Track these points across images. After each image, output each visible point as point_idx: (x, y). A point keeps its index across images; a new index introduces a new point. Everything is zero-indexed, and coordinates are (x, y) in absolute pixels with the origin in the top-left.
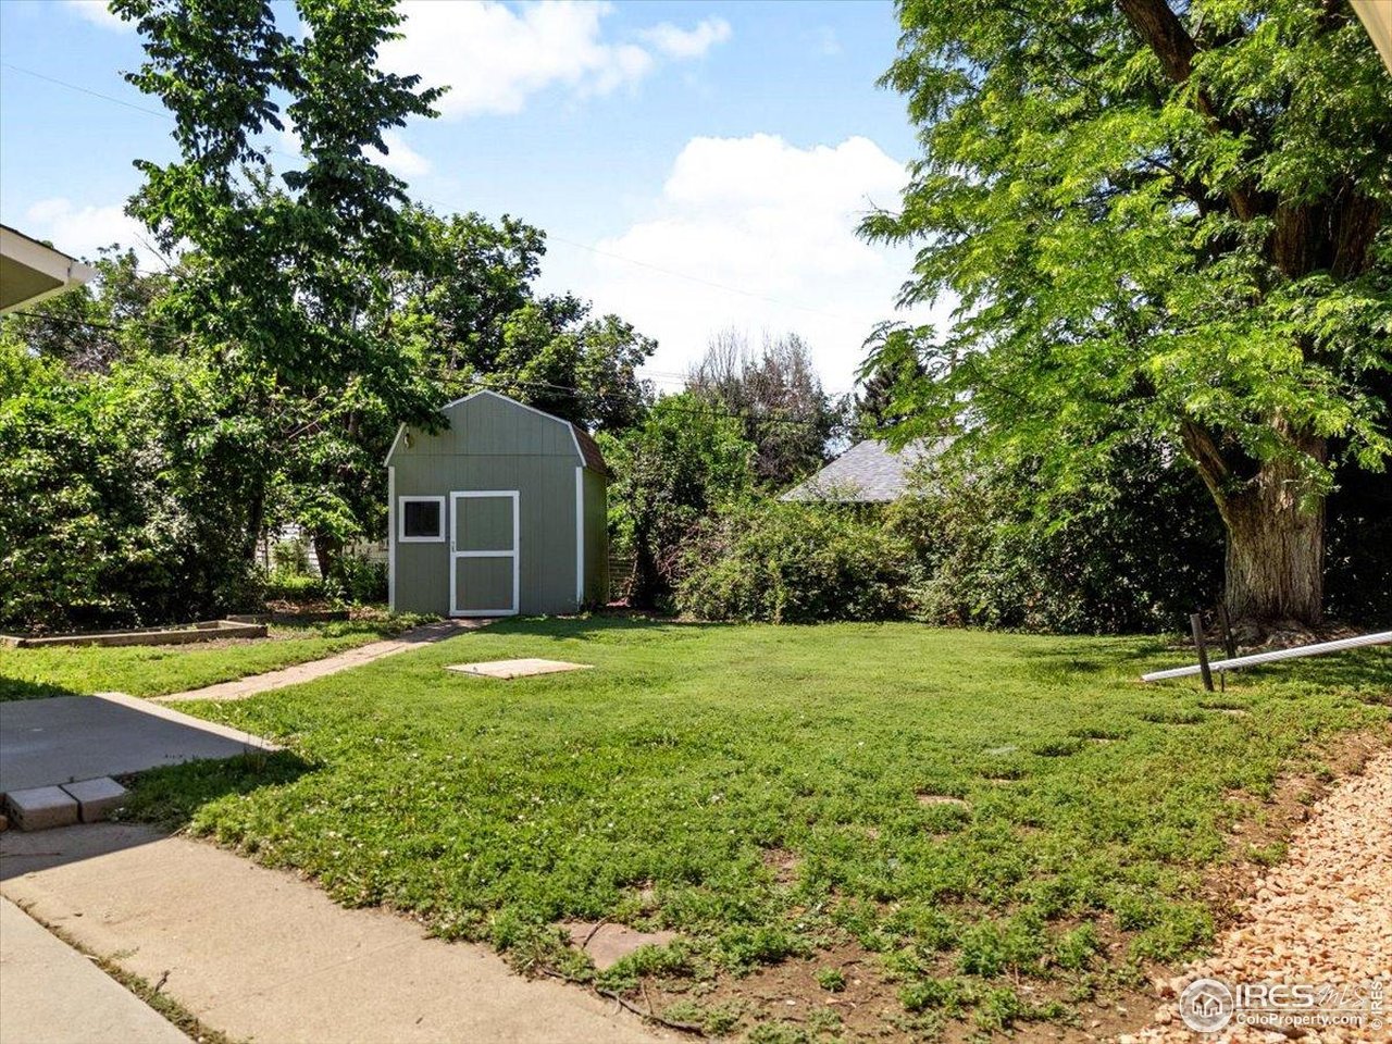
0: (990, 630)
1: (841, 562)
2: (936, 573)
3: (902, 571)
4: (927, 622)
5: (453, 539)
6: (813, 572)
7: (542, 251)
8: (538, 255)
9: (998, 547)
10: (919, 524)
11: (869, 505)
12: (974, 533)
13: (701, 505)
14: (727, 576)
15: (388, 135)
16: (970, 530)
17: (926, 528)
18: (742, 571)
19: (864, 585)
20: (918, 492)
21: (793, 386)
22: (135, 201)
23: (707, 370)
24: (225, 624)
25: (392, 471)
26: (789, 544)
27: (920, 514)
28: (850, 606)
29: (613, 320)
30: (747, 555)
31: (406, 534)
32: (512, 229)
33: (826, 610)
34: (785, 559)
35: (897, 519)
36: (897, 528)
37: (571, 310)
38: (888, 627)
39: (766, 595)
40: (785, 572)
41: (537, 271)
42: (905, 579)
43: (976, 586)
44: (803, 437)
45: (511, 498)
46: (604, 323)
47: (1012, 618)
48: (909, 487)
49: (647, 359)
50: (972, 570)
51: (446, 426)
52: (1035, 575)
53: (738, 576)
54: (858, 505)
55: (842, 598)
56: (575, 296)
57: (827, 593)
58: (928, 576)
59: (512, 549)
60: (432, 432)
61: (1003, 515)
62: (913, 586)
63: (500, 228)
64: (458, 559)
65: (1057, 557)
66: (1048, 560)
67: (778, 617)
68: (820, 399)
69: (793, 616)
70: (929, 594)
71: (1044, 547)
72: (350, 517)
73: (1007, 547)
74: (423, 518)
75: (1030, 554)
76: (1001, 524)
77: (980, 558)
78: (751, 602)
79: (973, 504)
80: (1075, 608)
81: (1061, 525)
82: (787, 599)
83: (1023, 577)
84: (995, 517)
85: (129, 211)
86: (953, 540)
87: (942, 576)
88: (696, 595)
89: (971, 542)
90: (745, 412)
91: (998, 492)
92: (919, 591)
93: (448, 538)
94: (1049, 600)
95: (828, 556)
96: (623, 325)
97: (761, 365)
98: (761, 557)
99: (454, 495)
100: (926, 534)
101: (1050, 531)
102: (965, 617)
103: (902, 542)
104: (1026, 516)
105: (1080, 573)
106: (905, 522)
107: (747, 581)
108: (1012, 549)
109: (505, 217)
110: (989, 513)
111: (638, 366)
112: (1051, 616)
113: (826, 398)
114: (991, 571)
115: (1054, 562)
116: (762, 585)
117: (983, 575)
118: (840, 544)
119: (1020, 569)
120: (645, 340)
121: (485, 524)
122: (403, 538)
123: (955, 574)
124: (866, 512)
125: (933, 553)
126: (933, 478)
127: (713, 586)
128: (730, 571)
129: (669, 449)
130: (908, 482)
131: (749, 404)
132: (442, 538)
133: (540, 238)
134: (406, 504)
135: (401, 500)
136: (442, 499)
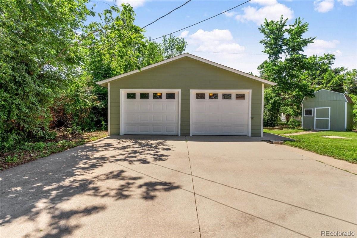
5: (315, 116)
7: (334, 59)
8: (333, 60)
15: (304, 48)
22: (258, 67)
24: (275, 127)
25: (302, 105)
29: (354, 70)
31: (305, 115)
32: (326, 56)
37: (342, 69)
41: (333, 63)
45: (329, 109)
46: (352, 71)
51: (314, 96)
56: (344, 66)
59: (328, 118)
60: (312, 97)
63: (323, 56)
64: (316, 120)
72: (293, 112)
74: (309, 112)
85: (258, 69)
99: (315, 108)
109: (324, 54)
121: (324, 113)
132: (313, 116)
133: (334, 56)
134: (305, 110)
135: (304, 109)
136: (313, 109)
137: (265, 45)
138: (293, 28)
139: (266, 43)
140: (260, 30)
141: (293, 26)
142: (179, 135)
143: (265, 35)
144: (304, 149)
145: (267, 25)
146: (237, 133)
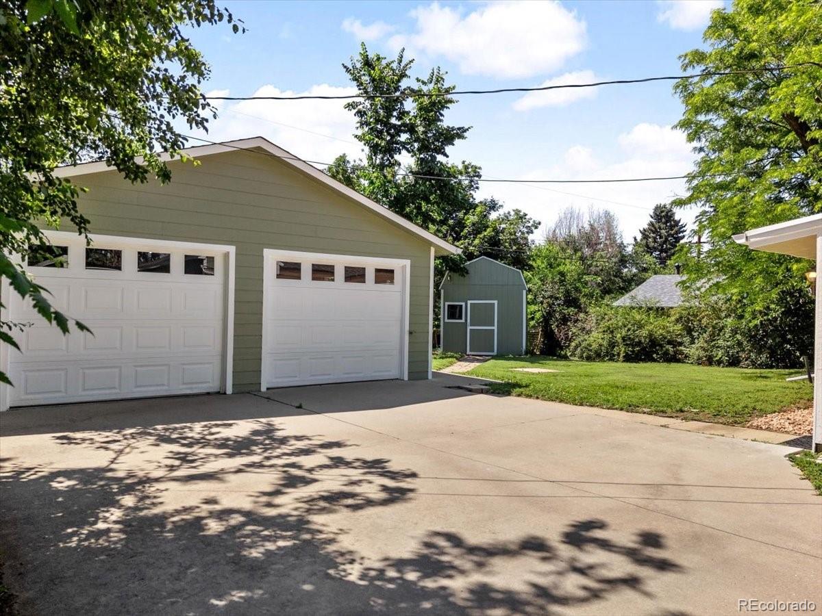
0: (723, 367)
1: (650, 335)
2: (696, 341)
3: (679, 340)
4: (692, 363)
5: (469, 321)
6: (637, 340)
7: (479, 176)
8: (478, 179)
9: (728, 330)
10: (688, 319)
11: (663, 309)
12: (716, 324)
13: (580, 309)
14: (595, 341)
15: (448, 149)
16: (715, 322)
17: (692, 321)
18: (602, 339)
19: (661, 346)
20: (687, 304)
21: (606, 239)
23: (557, 231)
25: (442, 291)
26: (625, 326)
27: (689, 314)
28: (655, 356)
29: (517, 212)
30: (604, 331)
31: (448, 319)
32: (466, 167)
33: (643, 357)
34: (624, 333)
35: (677, 316)
36: (677, 321)
37: (493, 206)
38: (673, 365)
39: (615, 349)
40: (624, 339)
41: (477, 188)
42: (681, 344)
43: (718, 347)
44: (612, 268)
45: (494, 304)
46: (512, 213)
47: (734, 362)
48: (683, 302)
49: (535, 231)
50: (714, 340)
51: (467, 273)
52: (745, 343)
53: (600, 341)
54: (658, 309)
55: (651, 352)
56: (496, 198)
57: (644, 349)
58: (692, 342)
59: (494, 326)
61: (730, 315)
62: (685, 347)
64: (471, 330)
65: (756, 335)
66: (752, 337)
67: (621, 358)
68: (622, 246)
69: (628, 359)
70: (693, 351)
71: (749, 330)
73: (732, 330)
74: (455, 312)
75: (743, 334)
76: (729, 320)
77: (719, 335)
78: (607, 352)
79: (716, 311)
80: (764, 357)
81: (757, 322)
82: (625, 352)
83: (740, 344)
84: (726, 317)
86: (705, 326)
87: (700, 343)
88: (579, 349)
89: (714, 327)
90: (579, 254)
91: (728, 305)
92: (688, 349)
93: (466, 320)
94: (752, 354)
95: (644, 332)
96: (522, 214)
97: (587, 227)
98: (612, 332)
99: (469, 302)
100: (692, 323)
101: (751, 325)
102: (710, 361)
103: (679, 326)
104: (741, 317)
105: (766, 342)
106: (681, 318)
107: (605, 343)
108: (735, 332)
109: (463, 163)
110: (723, 315)
111: (531, 234)
112: (752, 361)
113: (625, 247)
114: (724, 340)
115: (753, 337)
116: (612, 345)
117: (721, 342)
118: (650, 327)
119: (738, 340)
120: (534, 221)
121: (482, 315)
122: (447, 320)
123: (706, 342)
124: (662, 312)
125: (695, 332)
126: (696, 298)
127: (588, 345)
128: (596, 338)
129: (562, 281)
130: (682, 299)
131: (580, 250)
132: (463, 321)
133: (479, 170)
134: (449, 306)
135: (447, 304)
136: (463, 304)
137: (357, 119)
138: (425, 89)
139: (361, 113)
140: (348, 70)
141: (424, 83)
142: (229, 391)
143: (360, 89)
144: (537, 398)
145: (368, 63)
146: (377, 374)
